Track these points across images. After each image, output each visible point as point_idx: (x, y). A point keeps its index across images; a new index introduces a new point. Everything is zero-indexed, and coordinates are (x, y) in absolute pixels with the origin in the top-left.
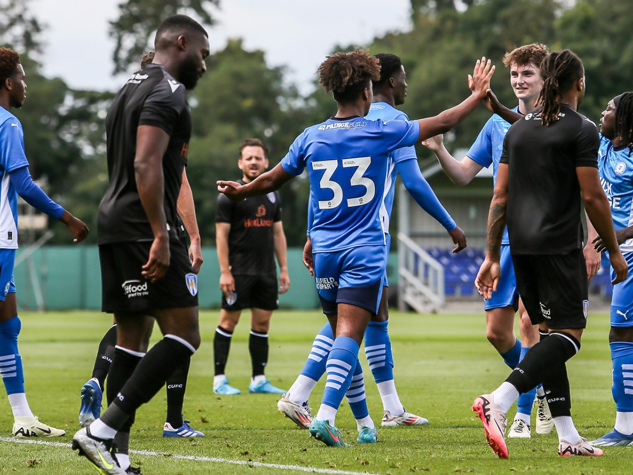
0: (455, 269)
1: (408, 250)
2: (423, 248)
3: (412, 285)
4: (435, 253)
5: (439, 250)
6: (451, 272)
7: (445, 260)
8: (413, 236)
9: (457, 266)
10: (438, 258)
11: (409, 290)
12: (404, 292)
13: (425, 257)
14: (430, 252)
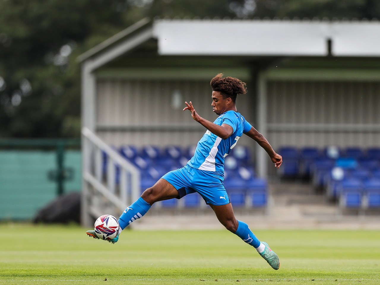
0: (154, 173)
1: (94, 148)
2: (113, 147)
3: (99, 194)
4: (129, 152)
5: (132, 148)
6: (149, 177)
7: (141, 162)
8: (100, 130)
9: (157, 169)
10: (132, 160)
11: (96, 200)
12: (90, 201)
13: (116, 158)
14: (122, 153)
